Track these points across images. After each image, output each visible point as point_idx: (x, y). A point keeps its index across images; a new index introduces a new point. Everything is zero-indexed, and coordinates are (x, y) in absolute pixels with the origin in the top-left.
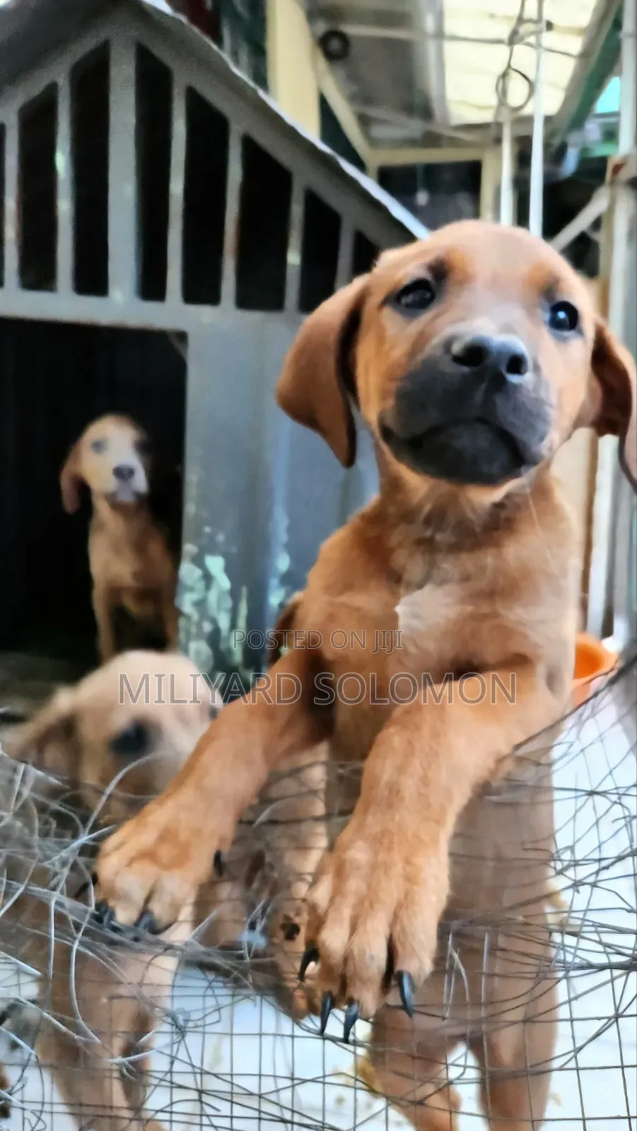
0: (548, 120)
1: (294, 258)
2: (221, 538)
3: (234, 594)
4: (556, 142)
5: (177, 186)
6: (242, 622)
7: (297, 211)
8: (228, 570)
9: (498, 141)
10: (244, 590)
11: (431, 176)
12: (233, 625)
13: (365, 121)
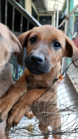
0: (60, 11)
1: (21, 25)
2: (12, 62)
3: (14, 69)
4: (61, 14)
5: (6, 15)
6: (15, 73)
7: (22, 19)
8: (13, 66)
9: (54, 13)
10: (15, 69)
11: (46, 17)
12: (14, 73)
13: (38, 10)
